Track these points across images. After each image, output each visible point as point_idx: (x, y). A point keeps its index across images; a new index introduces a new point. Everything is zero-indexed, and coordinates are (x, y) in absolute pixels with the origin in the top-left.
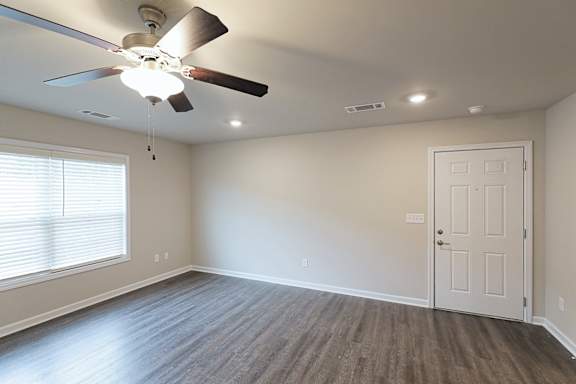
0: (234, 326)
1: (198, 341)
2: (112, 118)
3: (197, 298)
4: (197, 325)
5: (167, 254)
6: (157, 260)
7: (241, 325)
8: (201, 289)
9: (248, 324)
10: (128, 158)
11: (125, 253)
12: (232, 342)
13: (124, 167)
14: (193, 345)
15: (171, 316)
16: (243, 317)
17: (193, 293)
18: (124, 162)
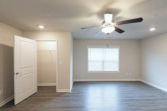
0: (146, 102)
1: (131, 100)
2: (114, 37)
3: (137, 89)
4: (133, 96)
5: (130, 73)
6: (127, 74)
7: (150, 103)
8: (140, 87)
9: (153, 104)
10: (119, 46)
11: (118, 70)
12: (143, 106)
13: (118, 49)
14: (129, 100)
15: (126, 90)
16: (152, 102)
17: (137, 87)
18: (118, 48)
